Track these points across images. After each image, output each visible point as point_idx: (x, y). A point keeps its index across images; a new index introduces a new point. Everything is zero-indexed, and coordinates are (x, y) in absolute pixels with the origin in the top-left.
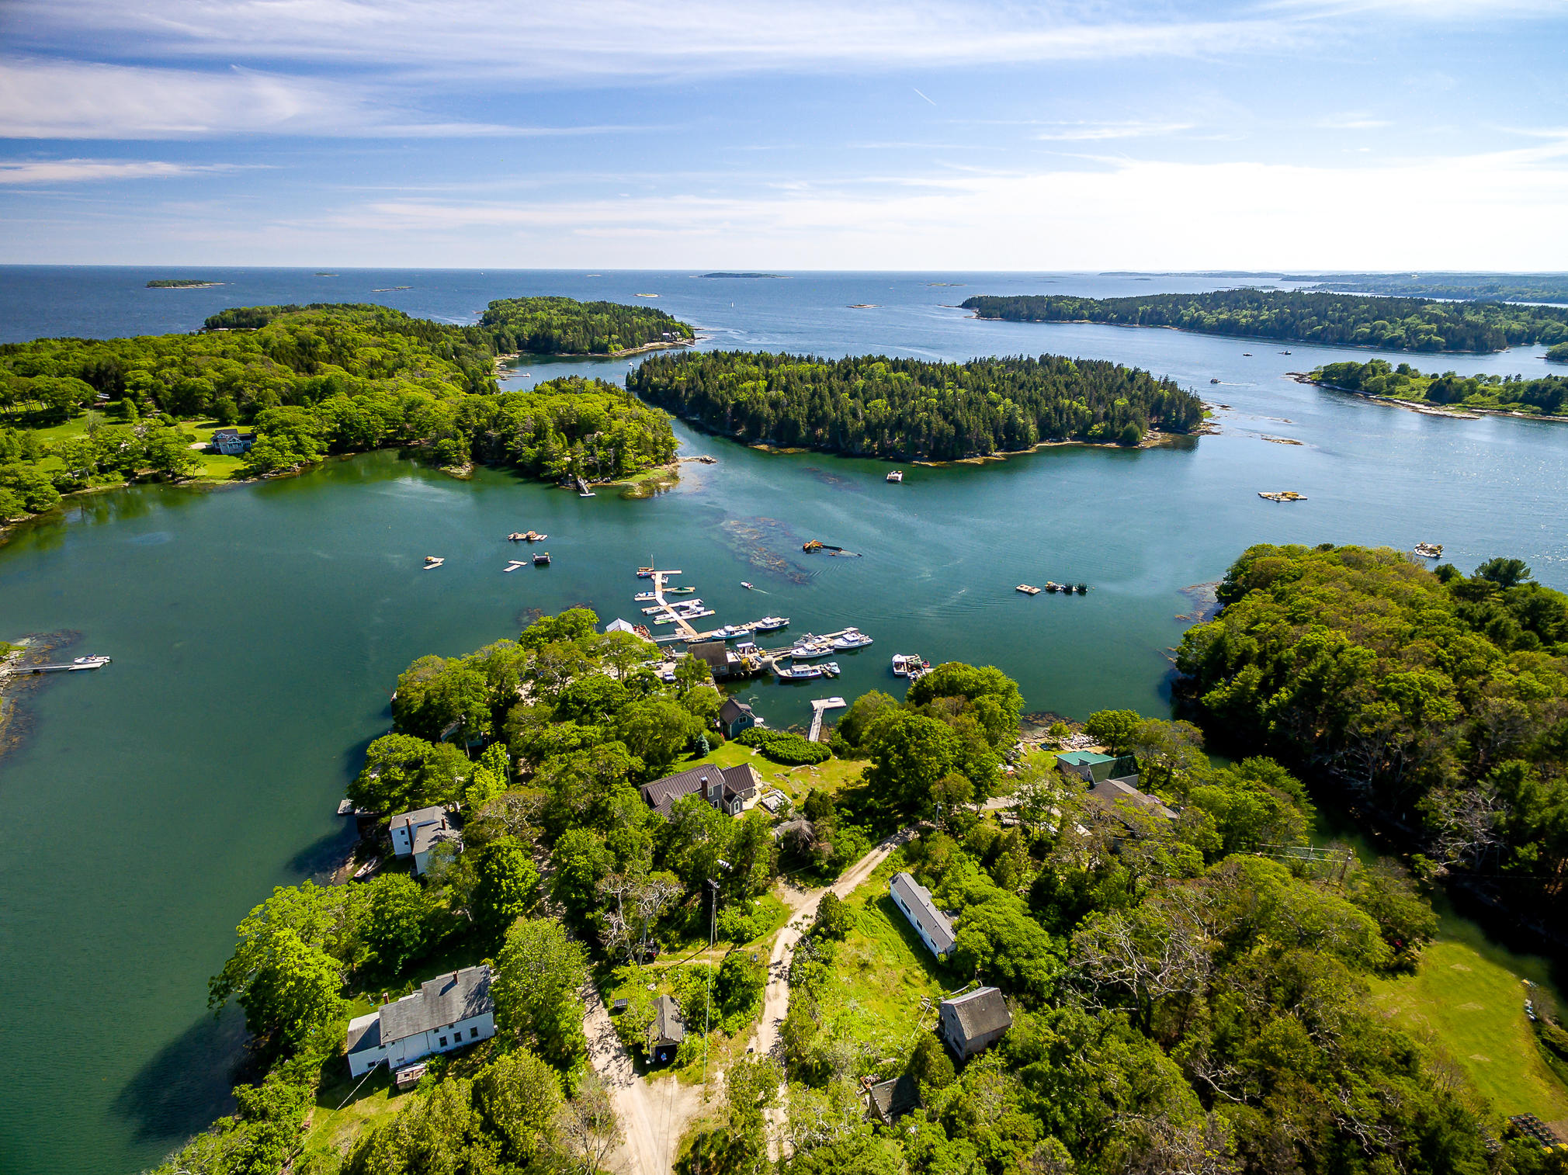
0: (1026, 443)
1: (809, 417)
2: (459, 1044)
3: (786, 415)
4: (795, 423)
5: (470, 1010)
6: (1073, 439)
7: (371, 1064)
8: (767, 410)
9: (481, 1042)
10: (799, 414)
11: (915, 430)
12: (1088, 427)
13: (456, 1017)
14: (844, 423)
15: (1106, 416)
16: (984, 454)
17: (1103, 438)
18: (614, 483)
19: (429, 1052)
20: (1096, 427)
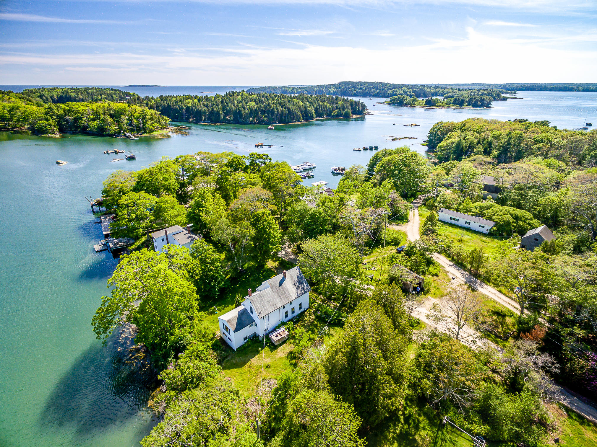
0: (312, 118)
1: (223, 110)
2: (294, 315)
3: (213, 110)
4: (218, 113)
5: (299, 292)
6: (326, 116)
7: (245, 339)
8: (203, 108)
9: (304, 311)
10: (219, 109)
11: (272, 111)
12: (331, 112)
13: (294, 296)
14: (240, 111)
15: (337, 108)
16: (299, 121)
17: (337, 116)
18: (144, 135)
19: (280, 322)
20: (334, 112)
